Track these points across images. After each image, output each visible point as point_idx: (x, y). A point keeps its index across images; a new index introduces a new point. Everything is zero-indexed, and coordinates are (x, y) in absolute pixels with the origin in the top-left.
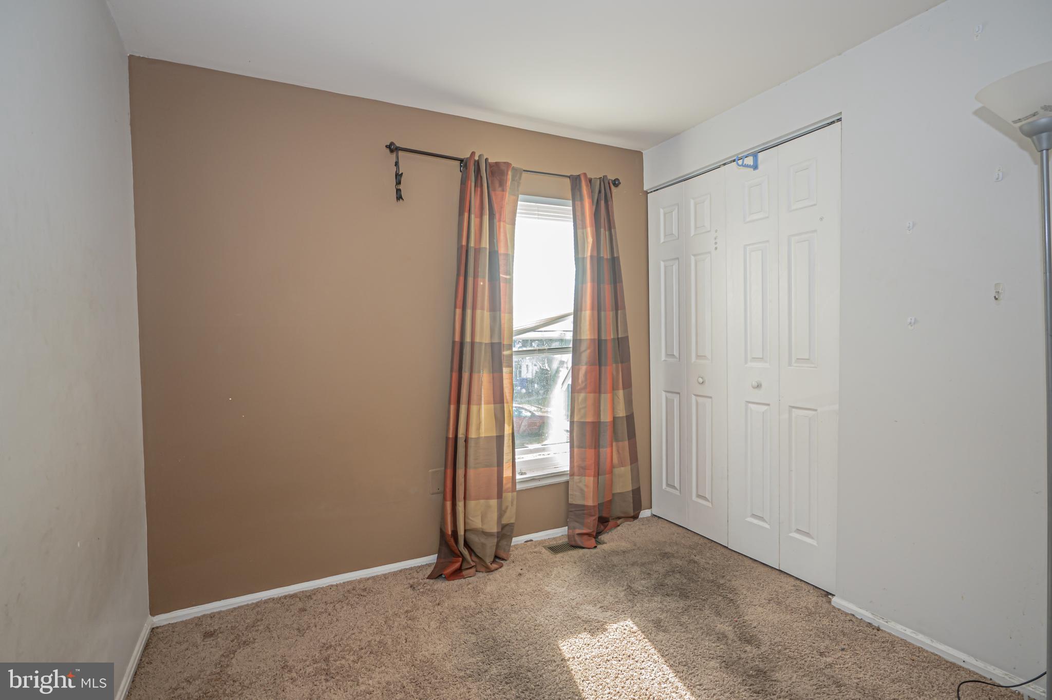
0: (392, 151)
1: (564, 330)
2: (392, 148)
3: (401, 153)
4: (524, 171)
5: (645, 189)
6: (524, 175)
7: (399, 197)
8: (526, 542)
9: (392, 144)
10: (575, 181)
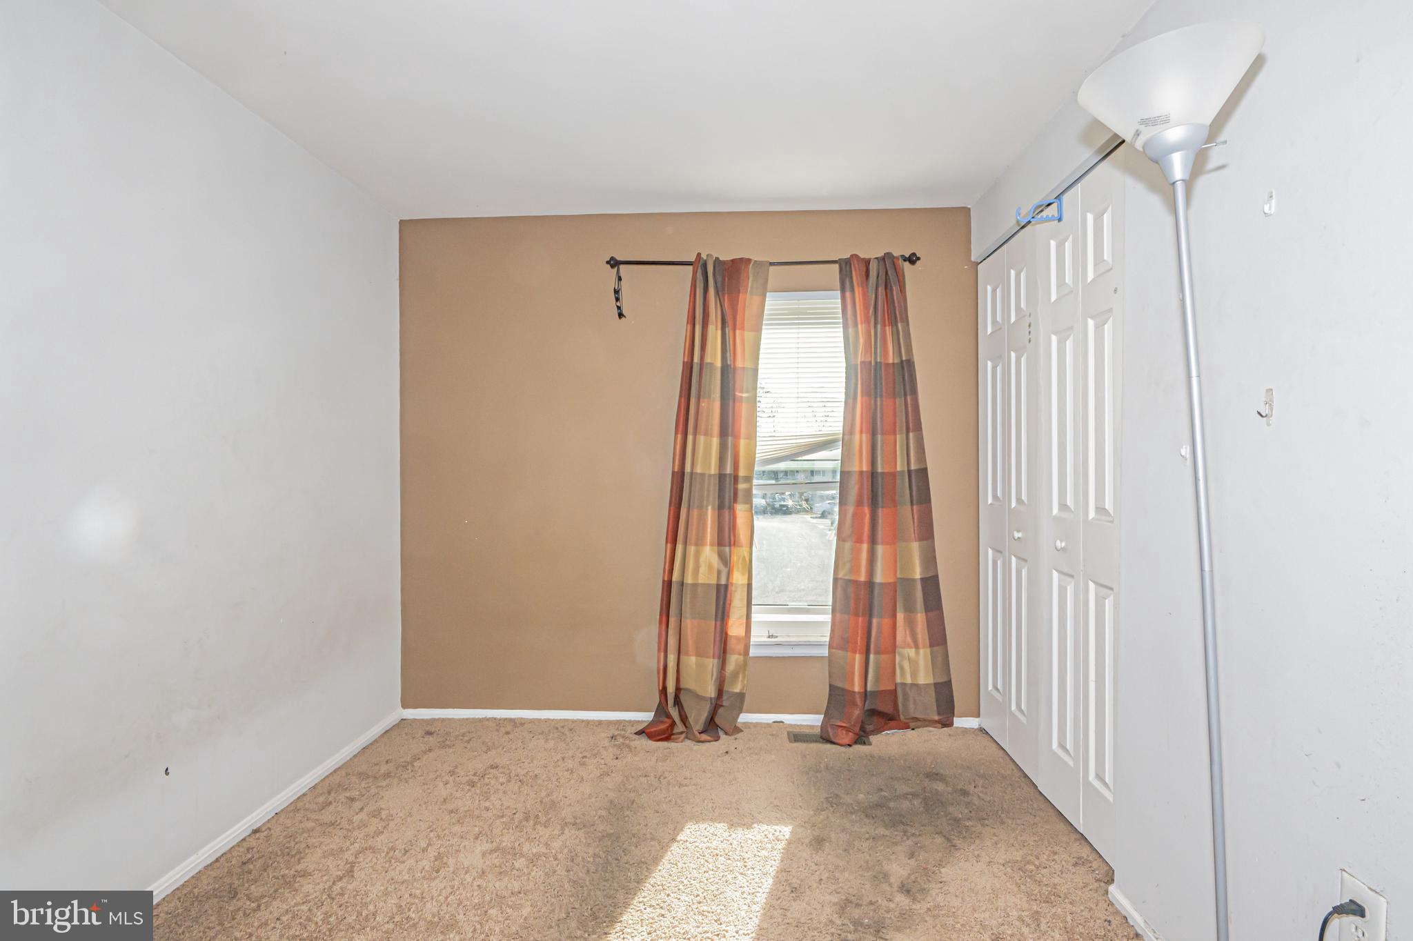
0: (612, 266)
1: (829, 461)
2: (614, 263)
3: (622, 267)
4: (772, 264)
5: (973, 259)
6: (772, 268)
7: (621, 315)
8: (774, 722)
9: (612, 258)
10: (845, 266)
